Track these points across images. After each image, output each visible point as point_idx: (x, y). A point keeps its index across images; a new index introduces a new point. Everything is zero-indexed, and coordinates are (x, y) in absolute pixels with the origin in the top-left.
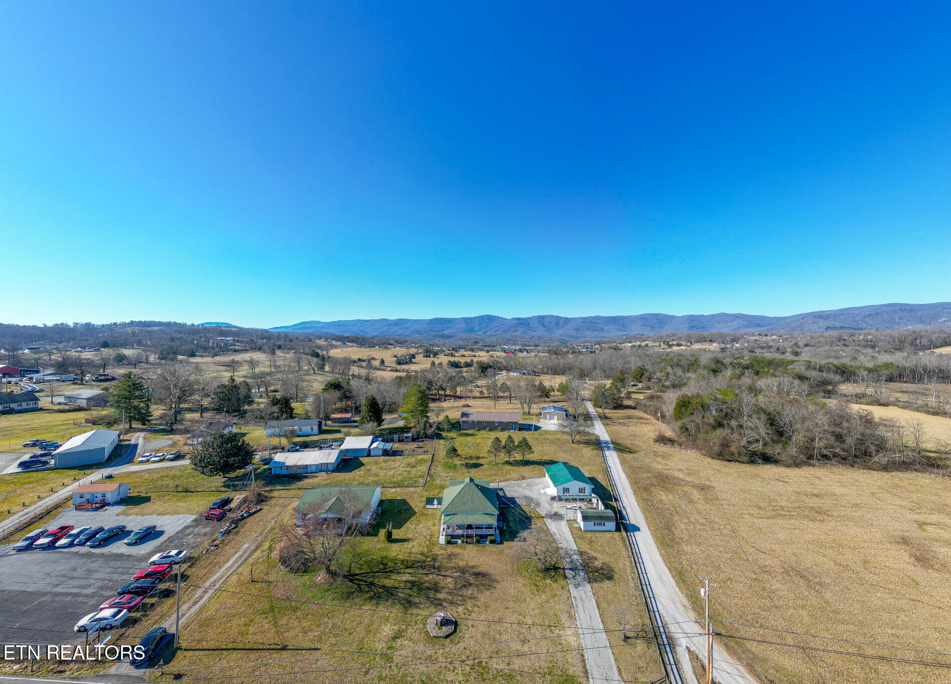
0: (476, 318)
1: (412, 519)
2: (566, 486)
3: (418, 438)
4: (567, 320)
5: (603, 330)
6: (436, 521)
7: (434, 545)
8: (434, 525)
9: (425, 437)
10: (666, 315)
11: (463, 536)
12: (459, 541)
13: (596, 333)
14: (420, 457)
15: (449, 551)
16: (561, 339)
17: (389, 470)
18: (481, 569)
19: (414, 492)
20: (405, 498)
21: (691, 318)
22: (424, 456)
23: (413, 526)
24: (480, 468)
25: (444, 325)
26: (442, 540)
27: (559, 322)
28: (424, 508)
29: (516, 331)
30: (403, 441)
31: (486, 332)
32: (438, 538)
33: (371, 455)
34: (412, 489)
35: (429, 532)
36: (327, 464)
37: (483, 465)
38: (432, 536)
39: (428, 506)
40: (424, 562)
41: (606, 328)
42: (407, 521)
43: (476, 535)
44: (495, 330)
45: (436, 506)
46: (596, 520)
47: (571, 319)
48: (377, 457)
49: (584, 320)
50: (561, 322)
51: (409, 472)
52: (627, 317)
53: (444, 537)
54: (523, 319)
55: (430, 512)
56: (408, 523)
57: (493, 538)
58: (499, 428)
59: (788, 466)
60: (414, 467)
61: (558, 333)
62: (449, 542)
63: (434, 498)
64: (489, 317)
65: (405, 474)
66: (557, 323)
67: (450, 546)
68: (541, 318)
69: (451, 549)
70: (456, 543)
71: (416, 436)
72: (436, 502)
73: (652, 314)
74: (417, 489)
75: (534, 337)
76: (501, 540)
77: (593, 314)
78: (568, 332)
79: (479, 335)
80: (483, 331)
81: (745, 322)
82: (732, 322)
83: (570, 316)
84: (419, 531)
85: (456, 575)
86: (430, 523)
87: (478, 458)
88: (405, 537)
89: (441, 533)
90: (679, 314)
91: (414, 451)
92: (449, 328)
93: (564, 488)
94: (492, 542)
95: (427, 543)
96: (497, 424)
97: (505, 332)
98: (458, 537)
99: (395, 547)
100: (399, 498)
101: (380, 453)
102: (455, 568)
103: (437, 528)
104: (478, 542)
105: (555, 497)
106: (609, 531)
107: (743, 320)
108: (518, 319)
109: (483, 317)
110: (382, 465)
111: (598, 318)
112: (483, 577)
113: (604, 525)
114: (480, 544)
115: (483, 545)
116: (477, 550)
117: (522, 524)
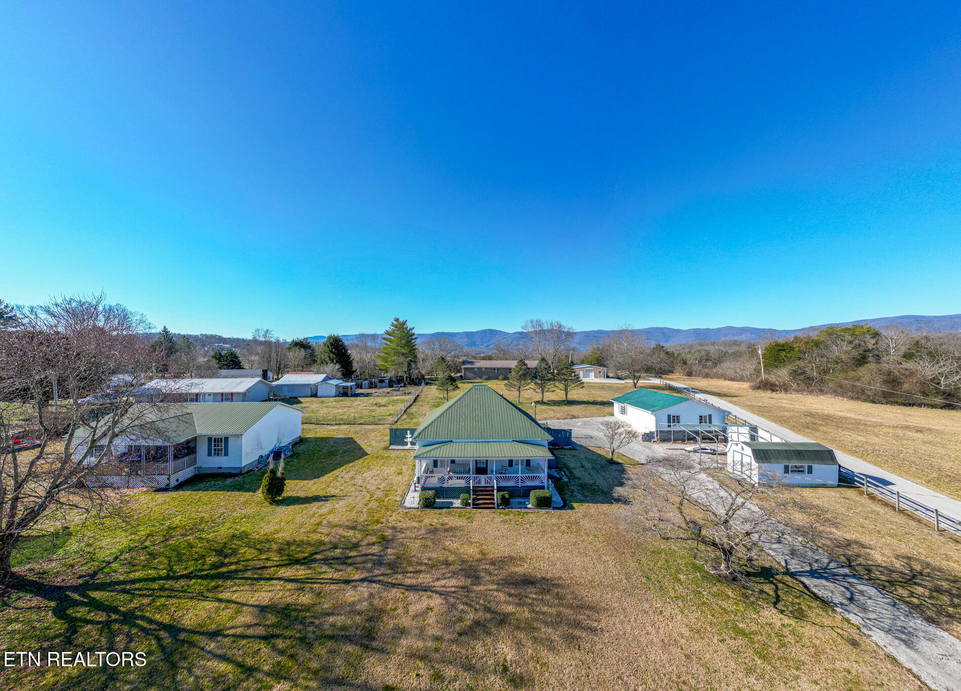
0: (478, 332)
2: (673, 411)
3: (398, 383)
6: (404, 468)
7: (387, 509)
8: (400, 475)
9: (409, 384)
11: (466, 490)
12: (457, 503)
14: (397, 398)
15: (427, 521)
17: (339, 408)
20: (353, 436)
21: (697, 332)
23: (350, 475)
26: (413, 499)
28: (385, 448)
30: (376, 388)
31: (488, 346)
32: (403, 495)
33: (319, 394)
34: (370, 427)
35: (383, 485)
36: (232, 394)
38: (389, 492)
39: (392, 447)
40: (356, 546)
43: (500, 489)
45: (409, 446)
46: (789, 459)
48: (327, 398)
51: (371, 411)
53: (417, 495)
54: (525, 333)
57: (545, 493)
60: (383, 406)
62: (428, 504)
63: (405, 430)
64: (491, 331)
65: (365, 413)
66: (559, 337)
67: (431, 512)
68: (544, 332)
69: (433, 518)
70: (446, 506)
71: (394, 381)
72: (409, 438)
73: (657, 328)
74: (379, 427)
76: (564, 500)
80: (485, 345)
81: (753, 335)
82: (740, 335)
84: (360, 483)
85: (452, 583)
88: (321, 493)
89: (412, 488)
90: (684, 328)
93: (669, 416)
94: (544, 503)
95: (373, 505)
98: (454, 492)
99: (284, 512)
100: (340, 437)
102: (447, 563)
103: (406, 478)
104: (505, 503)
105: (652, 433)
106: (824, 486)
107: (751, 334)
109: (484, 331)
112: (543, 592)
113: (810, 470)
114: (512, 508)
115: (520, 510)
116: (505, 522)
117: (604, 473)
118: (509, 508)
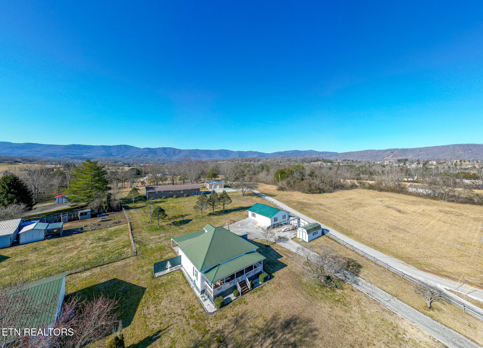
1: (143, 300)
2: (276, 216)
3: (99, 213)
4: (180, 151)
5: (200, 157)
6: (182, 287)
7: (203, 320)
8: (184, 293)
9: (109, 211)
10: (230, 151)
11: (234, 288)
13: (197, 158)
14: (113, 229)
15: (230, 316)
16: (177, 161)
17: (65, 252)
18: (284, 316)
19: (126, 265)
20: (115, 276)
21: (239, 153)
22: (115, 227)
23: (152, 309)
24: (189, 223)
25: (83, 151)
26: (210, 307)
27: (174, 151)
28: (153, 277)
29: (147, 156)
30: (78, 219)
31: (123, 156)
32: (202, 306)
34: (119, 263)
35: (183, 306)
37: (191, 220)
38: (191, 309)
39: (157, 275)
41: (202, 156)
42: (137, 306)
44: (132, 155)
45: (169, 270)
46: (313, 231)
47: (183, 150)
48: (35, 243)
49: (190, 151)
50: (177, 152)
51: (103, 247)
52: (212, 151)
53: (208, 302)
54: (152, 149)
55: (164, 280)
56: (139, 308)
58: (185, 195)
59: (331, 192)
60: (109, 239)
61: (175, 158)
62: (221, 306)
63: (165, 262)
64: (126, 146)
65: (100, 250)
66: (174, 152)
67: (226, 308)
68: (164, 149)
69: (230, 312)
70: (229, 301)
71: (96, 211)
72: (169, 265)
74: (127, 260)
75: (160, 159)
76: (268, 274)
77: (195, 149)
78: (181, 158)
79: (117, 158)
80: (121, 155)
83: (182, 149)
84: (166, 311)
86: (176, 293)
87: (182, 216)
89: (202, 299)
90: (235, 150)
91: (99, 225)
92: (88, 153)
93: (275, 218)
95: (192, 322)
96: (182, 192)
97: (139, 156)
98: (228, 292)
100: (104, 280)
101: (42, 235)
103: (191, 294)
108: (149, 149)
109: (120, 146)
110: (48, 250)
111: (197, 150)
112: (295, 324)
113: (317, 233)
114: (255, 287)
115: (258, 287)
116: (259, 296)
117: (269, 253)
118: (254, 288)
